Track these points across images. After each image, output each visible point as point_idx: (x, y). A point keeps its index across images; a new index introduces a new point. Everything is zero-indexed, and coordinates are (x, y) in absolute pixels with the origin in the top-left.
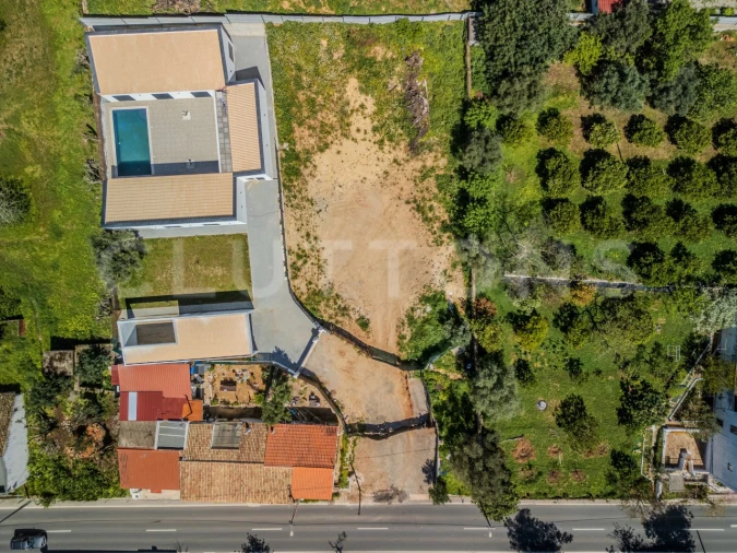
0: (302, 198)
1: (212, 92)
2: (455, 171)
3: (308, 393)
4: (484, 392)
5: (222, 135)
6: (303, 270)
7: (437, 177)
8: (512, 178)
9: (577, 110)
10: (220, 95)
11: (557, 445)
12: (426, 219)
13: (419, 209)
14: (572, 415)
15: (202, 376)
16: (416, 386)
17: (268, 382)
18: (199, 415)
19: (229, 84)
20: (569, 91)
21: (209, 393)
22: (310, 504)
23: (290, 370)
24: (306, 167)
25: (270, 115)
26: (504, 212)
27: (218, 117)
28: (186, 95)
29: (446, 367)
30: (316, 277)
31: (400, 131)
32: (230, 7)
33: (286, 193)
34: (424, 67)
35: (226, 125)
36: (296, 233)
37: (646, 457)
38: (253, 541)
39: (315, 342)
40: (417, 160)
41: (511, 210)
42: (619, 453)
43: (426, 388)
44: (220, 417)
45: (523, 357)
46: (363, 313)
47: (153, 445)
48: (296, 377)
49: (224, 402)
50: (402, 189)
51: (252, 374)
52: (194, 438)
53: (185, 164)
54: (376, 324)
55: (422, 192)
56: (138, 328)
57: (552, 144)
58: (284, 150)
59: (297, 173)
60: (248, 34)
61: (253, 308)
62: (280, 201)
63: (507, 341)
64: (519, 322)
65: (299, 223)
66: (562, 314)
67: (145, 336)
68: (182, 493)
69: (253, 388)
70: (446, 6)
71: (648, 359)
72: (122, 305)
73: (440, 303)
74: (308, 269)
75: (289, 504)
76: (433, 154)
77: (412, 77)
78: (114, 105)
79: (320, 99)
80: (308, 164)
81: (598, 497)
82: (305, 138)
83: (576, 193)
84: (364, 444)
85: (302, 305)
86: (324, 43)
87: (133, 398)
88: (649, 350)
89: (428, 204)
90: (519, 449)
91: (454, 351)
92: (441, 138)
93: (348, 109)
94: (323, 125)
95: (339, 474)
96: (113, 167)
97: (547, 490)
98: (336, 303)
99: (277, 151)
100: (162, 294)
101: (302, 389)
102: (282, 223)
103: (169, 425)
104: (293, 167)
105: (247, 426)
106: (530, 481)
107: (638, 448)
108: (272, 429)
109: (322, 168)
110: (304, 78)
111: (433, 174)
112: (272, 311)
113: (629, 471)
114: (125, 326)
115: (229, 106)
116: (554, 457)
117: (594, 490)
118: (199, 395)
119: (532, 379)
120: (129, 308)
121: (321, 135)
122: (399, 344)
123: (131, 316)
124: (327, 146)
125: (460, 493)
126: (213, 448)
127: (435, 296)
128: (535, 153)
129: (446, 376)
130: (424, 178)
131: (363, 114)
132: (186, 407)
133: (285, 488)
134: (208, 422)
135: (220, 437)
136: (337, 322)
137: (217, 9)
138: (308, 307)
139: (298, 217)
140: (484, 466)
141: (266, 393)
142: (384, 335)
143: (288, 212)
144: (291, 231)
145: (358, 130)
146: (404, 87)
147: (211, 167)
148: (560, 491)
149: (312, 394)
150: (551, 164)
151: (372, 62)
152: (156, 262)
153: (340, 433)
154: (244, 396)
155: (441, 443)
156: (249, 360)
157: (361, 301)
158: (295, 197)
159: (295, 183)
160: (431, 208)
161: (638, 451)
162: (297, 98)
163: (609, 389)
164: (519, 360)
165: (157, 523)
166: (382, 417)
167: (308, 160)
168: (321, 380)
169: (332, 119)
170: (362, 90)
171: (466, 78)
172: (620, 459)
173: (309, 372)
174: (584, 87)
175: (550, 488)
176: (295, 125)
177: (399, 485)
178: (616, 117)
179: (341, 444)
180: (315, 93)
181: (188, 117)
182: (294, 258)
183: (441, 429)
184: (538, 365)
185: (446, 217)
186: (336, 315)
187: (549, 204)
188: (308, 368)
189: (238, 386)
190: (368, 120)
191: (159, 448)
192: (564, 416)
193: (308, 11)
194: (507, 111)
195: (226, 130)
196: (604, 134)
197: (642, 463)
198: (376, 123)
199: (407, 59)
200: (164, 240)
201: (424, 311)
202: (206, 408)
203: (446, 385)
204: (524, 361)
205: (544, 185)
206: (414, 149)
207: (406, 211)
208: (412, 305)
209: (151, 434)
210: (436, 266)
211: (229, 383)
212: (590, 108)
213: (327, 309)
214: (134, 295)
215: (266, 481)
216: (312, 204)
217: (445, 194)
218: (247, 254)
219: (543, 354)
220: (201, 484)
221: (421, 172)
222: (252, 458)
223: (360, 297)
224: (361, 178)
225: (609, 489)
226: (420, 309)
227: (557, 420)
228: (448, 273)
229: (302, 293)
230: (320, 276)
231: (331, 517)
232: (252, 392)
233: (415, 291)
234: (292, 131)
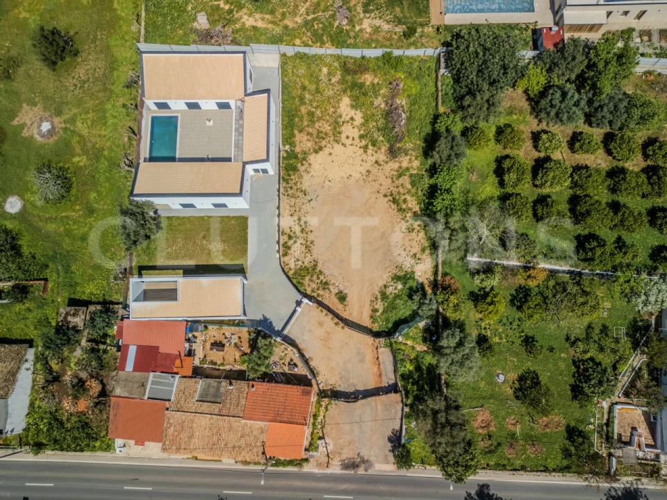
0: (297, 189)
1: (232, 103)
2: (426, 171)
3: (288, 359)
4: (447, 351)
5: (237, 134)
6: (293, 249)
7: (411, 176)
8: (474, 177)
9: (528, 127)
11: (516, 420)
12: (400, 210)
13: (395, 201)
14: (528, 388)
15: (195, 336)
16: (386, 356)
17: (253, 346)
18: (189, 371)
19: (246, 95)
20: (521, 112)
21: (200, 354)
23: (273, 336)
24: (302, 165)
26: (467, 205)
27: (236, 120)
28: (212, 105)
29: (414, 339)
30: (303, 255)
31: (381, 138)
33: (284, 185)
34: (403, 90)
35: (242, 126)
37: (598, 432)
40: (395, 162)
41: (473, 203)
42: (573, 428)
43: (394, 357)
45: (483, 332)
46: (341, 288)
47: (144, 395)
49: (212, 363)
50: (381, 185)
51: (240, 338)
52: (182, 391)
54: (352, 299)
55: (397, 187)
56: (146, 292)
57: (508, 151)
58: (286, 151)
59: (295, 169)
62: (279, 191)
63: (469, 314)
64: (479, 297)
65: (293, 209)
66: (518, 295)
68: (164, 444)
69: (239, 350)
71: (596, 338)
72: (135, 271)
73: (411, 281)
74: (297, 249)
76: (408, 158)
77: (393, 97)
78: (154, 111)
79: (318, 113)
80: (304, 162)
81: (554, 470)
82: (303, 142)
83: (526, 190)
84: (335, 409)
85: (289, 279)
86: (325, 69)
87: (132, 351)
88: (597, 331)
89: (403, 197)
90: (480, 419)
91: (422, 324)
92: (415, 144)
93: (341, 120)
94: (319, 132)
95: (310, 437)
97: (505, 462)
98: (318, 278)
99: (280, 151)
101: (283, 355)
102: (278, 208)
103: (162, 378)
104: (291, 164)
105: (231, 384)
106: (490, 452)
107: (591, 424)
108: (253, 387)
109: (316, 166)
110: (307, 96)
111: (408, 173)
112: (262, 283)
113: (583, 442)
114: (136, 284)
116: (512, 428)
117: (551, 464)
118: (190, 353)
119: (490, 347)
120: (140, 274)
121: (317, 140)
122: (371, 317)
124: (321, 149)
125: (423, 462)
126: (198, 400)
127: (405, 275)
128: (493, 158)
129: (413, 348)
130: (400, 176)
131: (352, 124)
132: (178, 362)
133: (259, 444)
134: (196, 378)
135: (205, 391)
136: (318, 295)
138: (294, 281)
139: (293, 204)
142: (359, 310)
143: (284, 199)
144: (286, 215)
145: (348, 137)
146: (387, 105)
148: (518, 463)
149: (292, 360)
150: (507, 164)
151: (361, 86)
153: (314, 397)
154: (231, 359)
155: (407, 410)
156: (240, 324)
157: (340, 278)
158: (291, 188)
159: (293, 177)
160: (405, 201)
161: (592, 427)
162: (300, 111)
163: (562, 365)
164: (480, 334)
165: (135, 481)
166: (354, 385)
167: (304, 159)
168: (300, 347)
169: (327, 128)
170: (352, 107)
171: (437, 99)
172: (573, 433)
173: (290, 338)
174: (533, 109)
175: (509, 460)
176: (296, 131)
177: (365, 453)
178: (561, 131)
179: (314, 410)
180: (315, 108)
181: (211, 124)
182: (286, 238)
183: (407, 397)
184: (497, 340)
185: (417, 209)
186: (318, 290)
187: (504, 198)
188: (290, 336)
189: (226, 349)
190: (356, 130)
191: (148, 398)
192: (520, 389)
193: (314, 46)
194: (470, 123)
195: (241, 130)
196: (551, 141)
197: (595, 439)
198: (362, 132)
199: (390, 83)
200: (178, 218)
201: (396, 288)
202: (195, 367)
203: (413, 356)
204: (484, 336)
205: (502, 183)
206: (393, 153)
207: (383, 203)
208: (385, 283)
209: (143, 385)
210: (408, 249)
211: (218, 345)
212: (538, 125)
213: (310, 283)
214: (146, 264)
215: (242, 436)
216: (305, 195)
217: (417, 189)
218: (247, 233)
219: (501, 330)
220: (182, 436)
221: (397, 171)
222: (232, 413)
223: (340, 273)
224: (348, 175)
225: (565, 463)
226: (392, 286)
227: (515, 393)
228: (417, 256)
229: (290, 269)
230: (307, 254)
231: (299, 483)
232: (238, 355)
233: (388, 271)
234: (294, 136)
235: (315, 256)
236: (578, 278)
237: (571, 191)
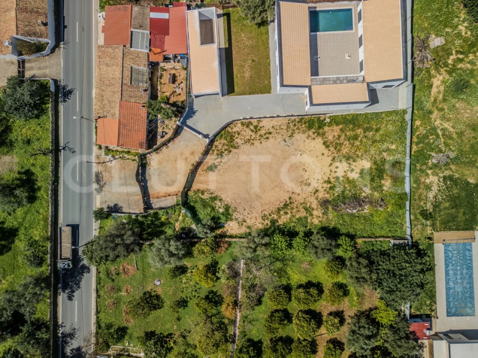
0: (294, 130)
1: (363, 73)
2: (310, 229)
3: (167, 131)
4: (167, 245)
5: (335, 79)
6: (247, 130)
7: (306, 218)
8: (305, 265)
9: (348, 308)
10: (361, 79)
11: (130, 292)
12: (279, 210)
13: (286, 205)
14: (151, 302)
15: (179, 61)
16: (171, 201)
17: (174, 104)
18: (153, 58)
19: (368, 84)
20: (360, 303)
21: (167, 66)
22: (94, 130)
23: (182, 119)
24: (314, 133)
25: (349, 110)
26: (283, 260)
27: (347, 77)
28: (361, 57)
29: (183, 221)
30: (243, 137)
31: (336, 194)
32: (417, 87)
33: (297, 120)
34: (377, 211)
35: (342, 82)
36: (272, 125)
37: (124, 349)
38: (70, 92)
39: (200, 136)
40: (317, 205)
41: (284, 265)
42: (126, 332)
43: (169, 208)
44: (152, 73)
45: (189, 271)
46: (219, 167)
47: (134, 28)
48: (178, 123)
49: (162, 76)
50: (299, 195)
51: (180, 94)
52: (138, 55)
53: (317, 55)
55: (297, 207)
56: (210, 21)
57: (326, 292)
58: (325, 119)
59: (310, 127)
60: (400, 98)
61: (222, 96)
62: (292, 116)
63: (199, 261)
64: (212, 269)
65: (278, 128)
66: (217, 296)
67: (206, 25)
68: (102, 47)
69: (171, 95)
70: (415, 226)
71: (188, 351)
72: (226, 11)
73: (225, 219)
74: (248, 133)
75: (94, 116)
76: (321, 215)
77: (371, 203)
78: (356, 10)
79: (357, 143)
80: (316, 135)
81: (98, 317)
82: (332, 132)
83: (294, 307)
84: (134, 166)
85: (224, 128)
86: (394, 147)
87: (165, 16)
88: (193, 352)
89: (289, 212)
90: (129, 267)
91: (194, 226)
92: (332, 221)
93: (351, 161)
94: (341, 144)
95: (114, 149)
96: (316, 7)
97: (102, 284)
98: (225, 150)
99: (324, 114)
100: (233, 37)
101: (170, 127)
102: (278, 116)
103: (147, 40)
104: (314, 124)
105: (145, 90)
106: (108, 274)
107: (129, 344)
108: (144, 106)
109: (313, 143)
110: (371, 133)
111: (308, 215)
112: (221, 108)
113: (114, 338)
114: (211, 12)
115: (354, 84)
116: (124, 290)
117: (102, 315)
118: (166, 59)
119: (175, 276)
120: (224, 15)
121: (334, 143)
122: (198, 190)
123: (219, 16)
124: (327, 147)
125: (100, 228)
126: (132, 67)
127: (229, 214)
128: (321, 281)
129: (177, 220)
130: (306, 209)
131: (348, 170)
132: (159, 50)
133: (105, 113)
134: (148, 65)
135: (138, 72)
136: (213, 151)
137: (416, 78)
138: (223, 132)
139: (282, 127)
140: (118, 244)
141: (167, 103)
142: (203, 181)
143: (286, 120)
144: (273, 122)
146: (364, 197)
147: (315, 71)
148: (101, 293)
149: (166, 133)
150: (314, 291)
151: (381, 177)
152: (253, 34)
153: (141, 151)
154: (165, 89)
155: (133, 217)
156: (189, 93)
157: (226, 166)
159: (303, 126)
160: (286, 213)
161: (127, 344)
162: (358, 128)
163: (168, 326)
164: (187, 268)
165: (82, 29)
166: (150, 180)
167: (319, 134)
168: (176, 139)
169: (345, 150)
170: (362, 170)
171: (369, 237)
172: (122, 333)
173: (181, 132)
174: (363, 313)
175: (103, 287)
176: (341, 126)
177: (106, 188)
178: (343, 333)
179: (133, 151)
180: (361, 141)
181: (347, 57)
182: (255, 123)
183: (143, 217)
184: (184, 280)
185: (280, 222)
186: (217, 150)
187: (288, 289)
188: (183, 131)
189: (172, 85)
190: (343, 174)
191: (132, 32)
192: (151, 296)
193: (414, 137)
194: (348, 263)
195: (338, 82)
196: (332, 325)
197: (119, 347)
198: (341, 179)
199: (382, 200)
200: (268, 39)
201: (220, 207)
202: (158, 64)
203: (171, 221)
204: (187, 271)
205: (300, 286)
206: (324, 203)
207: (285, 197)
208: (223, 199)
209: (141, 27)
210: (249, 216)
211: (174, 79)
212: (349, 316)
213: (222, 144)
214: (232, 18)
215: (109, 101)
216: (289, 137)
217: (295, 222)
218: (258, 93)
219: (191, 283)
220: (108, 59)
221: (310, 207)
222: (124, 93)
223: (229, 166)
224: (306, 169)
225: (103, 325)
226: (221, 205)
227: (148, 292)
228: (245, 223)
229: (232, 128)
230: (243, 140)
231: (85, 143)
232: (168, 94)
233: (233, 202)
234: (337, 124)
235: (242, 146)
236: (231, 340)
237: (296, 339)
